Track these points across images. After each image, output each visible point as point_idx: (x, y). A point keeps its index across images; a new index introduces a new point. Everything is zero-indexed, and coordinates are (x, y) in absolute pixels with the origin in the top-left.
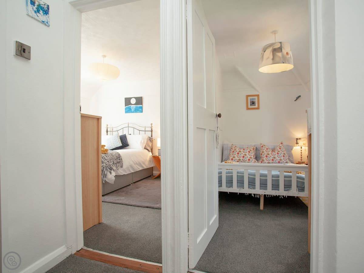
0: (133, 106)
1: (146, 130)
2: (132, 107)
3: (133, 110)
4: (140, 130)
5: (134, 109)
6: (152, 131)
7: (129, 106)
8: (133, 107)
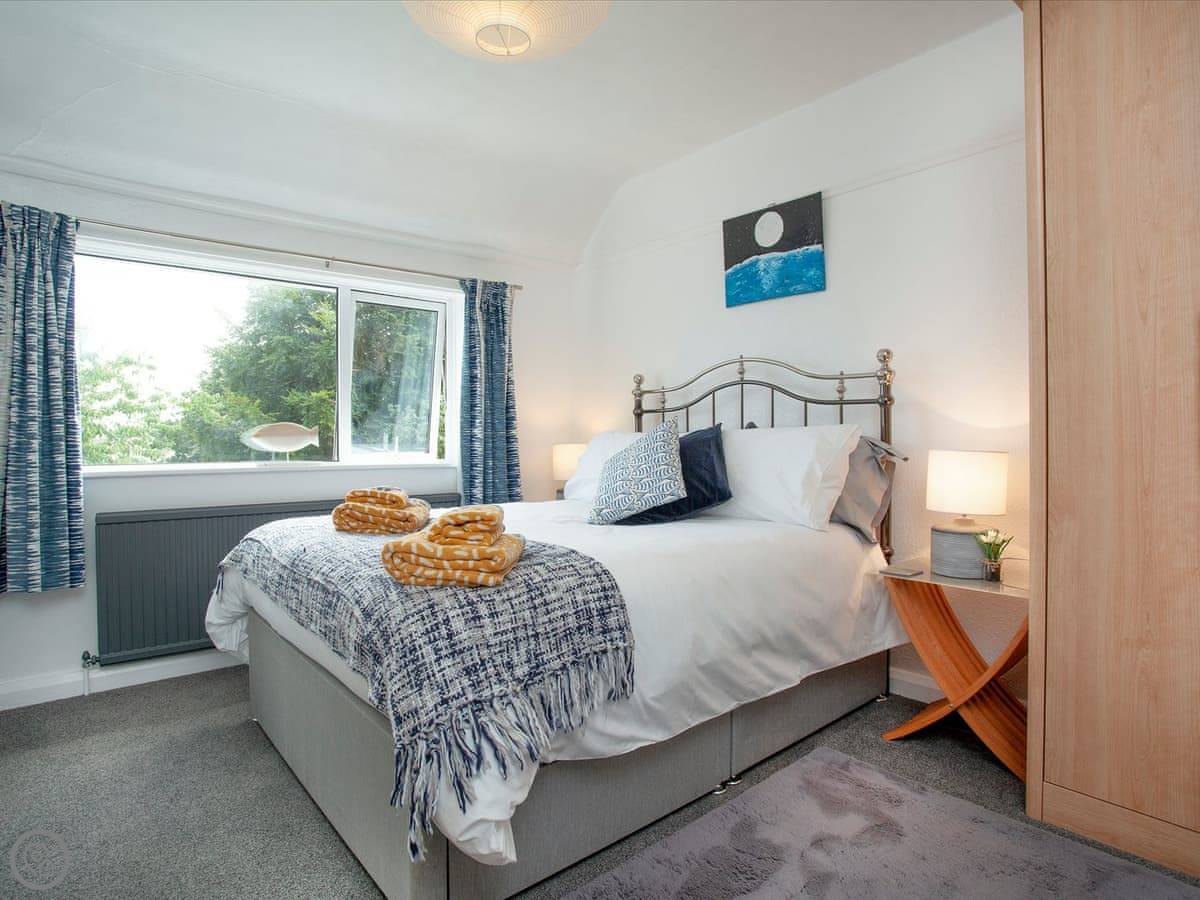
0: (768, 261)
1: (846, 397)
2: (762, 265)
3: (767, 283)
4: (807, 401)
5: (773, 274)
6: (885, 402)
7: (746, 262)
8: (768, 264)
